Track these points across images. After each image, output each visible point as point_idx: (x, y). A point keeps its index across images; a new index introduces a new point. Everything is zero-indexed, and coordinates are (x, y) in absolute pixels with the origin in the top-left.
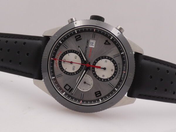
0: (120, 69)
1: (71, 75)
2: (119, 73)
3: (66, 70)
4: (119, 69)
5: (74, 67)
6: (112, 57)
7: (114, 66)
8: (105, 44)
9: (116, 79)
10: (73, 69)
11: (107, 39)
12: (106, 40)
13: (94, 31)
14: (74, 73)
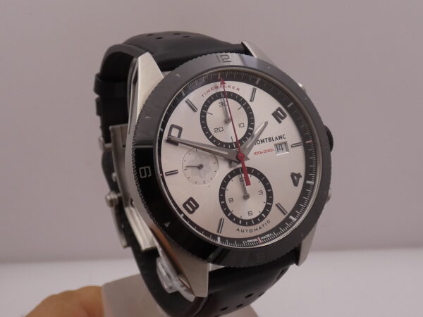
0: (260, 228)
1: (203, 129)
2: (251, 231)
3: (208, 115)
4: (257, 226)
5: (221, 129)
6: (275, 202)
7: (259, 214)
8: (293, 175)
9: (238, 230)
10: (217, 130)
11: (303, 174)
12: (299, 174)
13: (307, 142)
14: (210, 134)
